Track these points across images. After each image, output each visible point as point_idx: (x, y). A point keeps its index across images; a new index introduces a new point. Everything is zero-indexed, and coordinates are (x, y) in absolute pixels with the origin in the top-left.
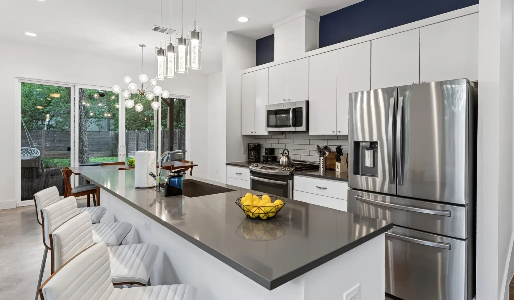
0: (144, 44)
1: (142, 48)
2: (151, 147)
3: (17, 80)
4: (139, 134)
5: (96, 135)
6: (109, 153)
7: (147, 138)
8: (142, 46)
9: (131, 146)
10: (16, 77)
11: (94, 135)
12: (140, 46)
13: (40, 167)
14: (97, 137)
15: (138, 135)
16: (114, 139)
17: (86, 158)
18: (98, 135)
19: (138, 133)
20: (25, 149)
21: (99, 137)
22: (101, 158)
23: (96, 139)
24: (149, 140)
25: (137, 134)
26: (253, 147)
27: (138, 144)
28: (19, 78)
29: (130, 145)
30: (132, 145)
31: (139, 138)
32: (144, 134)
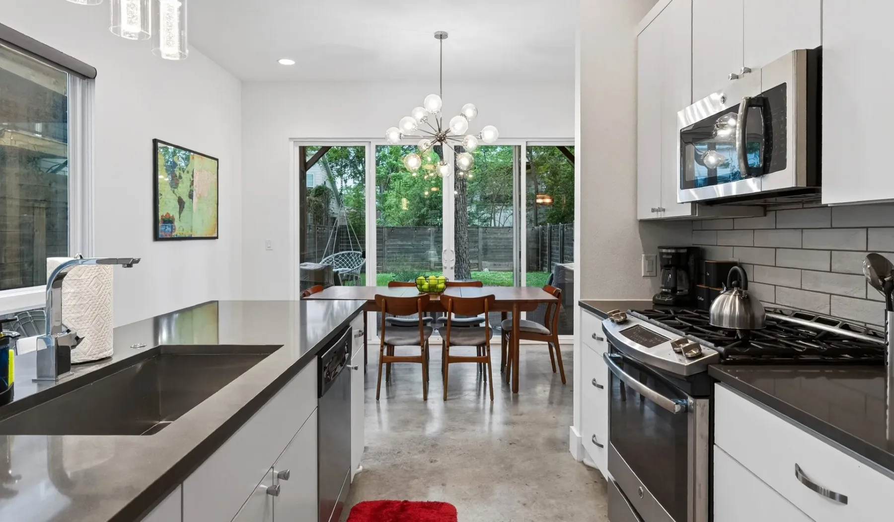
0: (445, 31)
1: (441, 42)
3: (292, 143)
8: (441, 36)
10: (291, 139)
12: (436, 36)
18: (506, 234)
26: (670, 257)
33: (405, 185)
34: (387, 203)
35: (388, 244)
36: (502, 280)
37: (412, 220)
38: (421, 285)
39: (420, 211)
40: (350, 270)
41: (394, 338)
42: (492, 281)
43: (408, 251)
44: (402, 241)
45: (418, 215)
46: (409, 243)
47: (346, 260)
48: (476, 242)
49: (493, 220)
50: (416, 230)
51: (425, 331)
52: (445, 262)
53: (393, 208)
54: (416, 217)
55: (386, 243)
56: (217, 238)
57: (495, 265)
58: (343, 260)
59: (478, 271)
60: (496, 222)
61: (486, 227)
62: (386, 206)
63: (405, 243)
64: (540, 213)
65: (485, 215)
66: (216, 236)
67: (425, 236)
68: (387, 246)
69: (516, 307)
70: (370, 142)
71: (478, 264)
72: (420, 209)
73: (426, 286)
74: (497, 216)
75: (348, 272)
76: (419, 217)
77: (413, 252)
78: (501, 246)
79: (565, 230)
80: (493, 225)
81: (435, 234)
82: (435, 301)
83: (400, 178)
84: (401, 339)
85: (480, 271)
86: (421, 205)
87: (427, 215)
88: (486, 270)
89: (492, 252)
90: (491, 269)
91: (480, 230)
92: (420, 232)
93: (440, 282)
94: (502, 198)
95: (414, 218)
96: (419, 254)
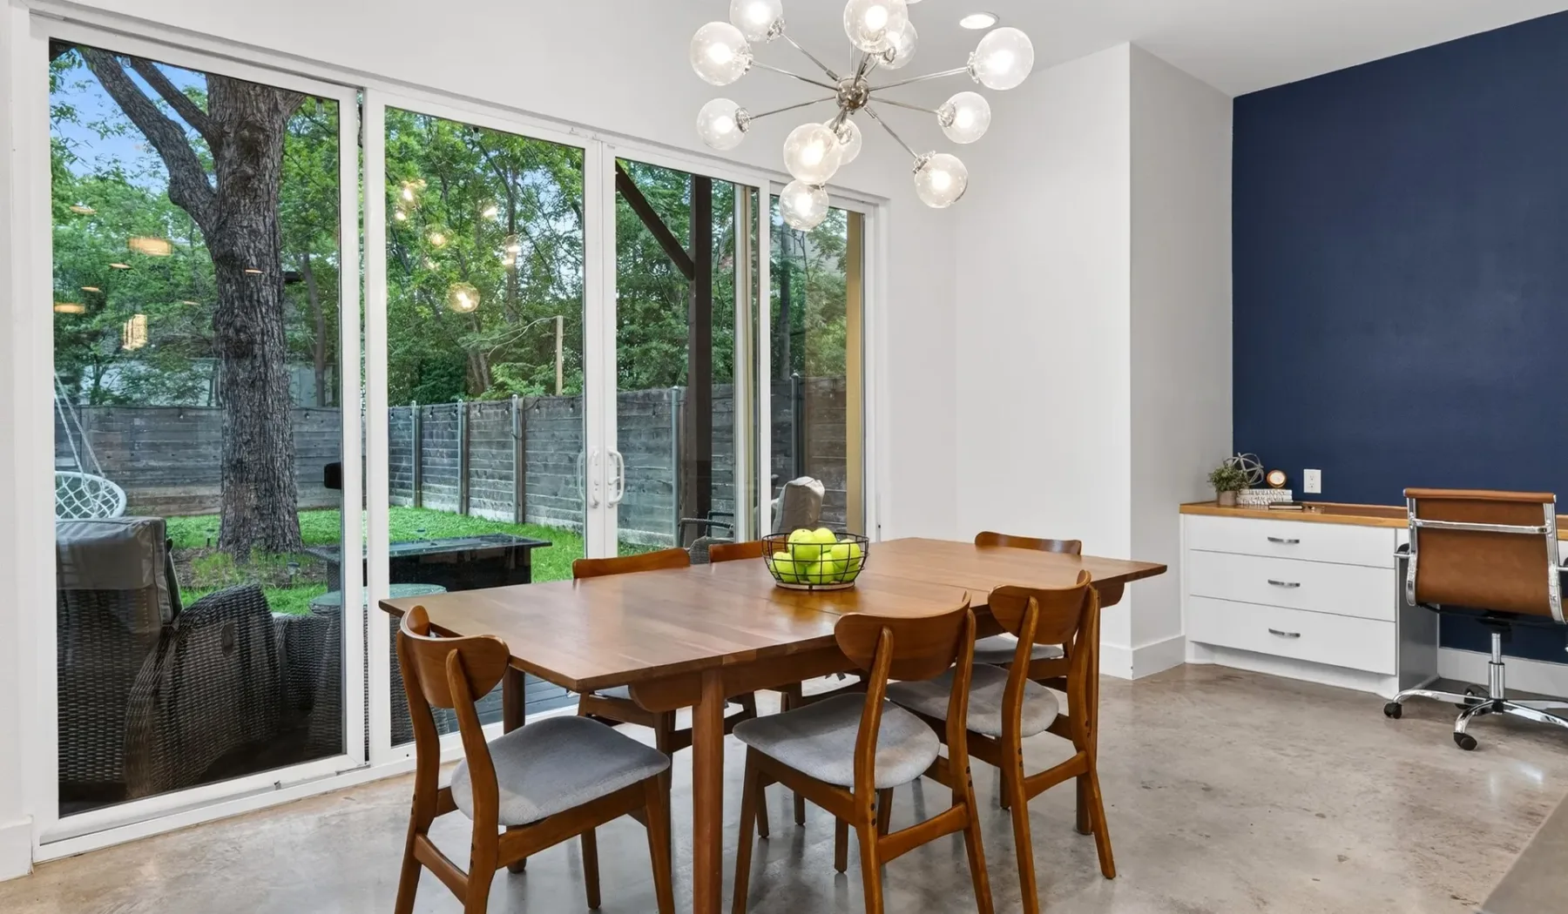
2: (532, 465)
4: (472, 416)
9: (434, 464)
13: (162, 584)
15: (468, 419)
17: (287, 518)
19: (468, 413)
22: (324, 514)
24: (524, 438)
25: (464, 417)
27: (466, 457)
29: (429, 459)
30: (437, 460)
31: (475, 432)
32: (496, 414)
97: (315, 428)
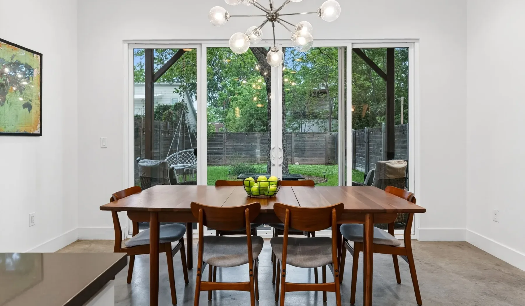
2: (371, 152)
5: (310, 138)
6: (323, 160)
7: (365, 141)
10: (124, 41)
11: (308, 138)
14: (311, 139)
15: (355, 136)
16: (330, 142)
19: (355, 134)
20: (188, 151)
21: (314, 139)
23: (309, 142)
24: (368, 142)
28: (130, 43)
32: (362, 134)
33: (240, 104)
34: (227, 117)
35: (227, 145)
36: (311, 171)
37: (244, 128)
38: (250, 187)
39: (250, 123)
40: (190, 165)
41: (215, 255)
42: (303, 172)
43: (241, 150)
44: (237, 143)
45: (249, 125)
46: (242, 144)
47: (188, 157)
48: (290, 143)
49: (300, 129)
50: (246, 135)
51: (254, 246)
52: (273, 159)
53: (231, 120)
54: (247, 127)
55: (226, 144)
56: (40, 135)
57: (303, 160)
58: (186, 157)
59: (291, 164)
60: (302, 130)
61: (297, 133)
62: (227, 119)
63: (239, 144)
64: (333, 124)
65: (295, 125)
66: (39, 133)
67: (253, 139)
68: (226, 146)
69: (369, 218)
70: (201, 44)
71: (291, 159)
72: (250, 120)
73: (255, 188)
74: (303, 126)
75: (188, 167)
76: (249, 126)
77: (244, 151)
78: (308, 146)
79: (357, 134)
80: (300, 132)
81: (260, 138)
82: (267, 210)
83: (236, 99)
84: (223, 258)
85: (293, 164)
86: (250, 118)
87: (255, 125)
88: (297, 163)
89: (302, 150)
90: (301, 163)
91: (293, 135)
92: (250, 136)
93: (271, 183)
94: (307, 113)
95: (246, 127)
96: (250, 152)
97: (316, 139)
